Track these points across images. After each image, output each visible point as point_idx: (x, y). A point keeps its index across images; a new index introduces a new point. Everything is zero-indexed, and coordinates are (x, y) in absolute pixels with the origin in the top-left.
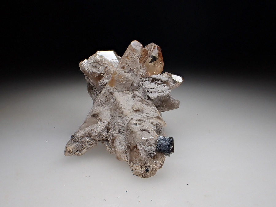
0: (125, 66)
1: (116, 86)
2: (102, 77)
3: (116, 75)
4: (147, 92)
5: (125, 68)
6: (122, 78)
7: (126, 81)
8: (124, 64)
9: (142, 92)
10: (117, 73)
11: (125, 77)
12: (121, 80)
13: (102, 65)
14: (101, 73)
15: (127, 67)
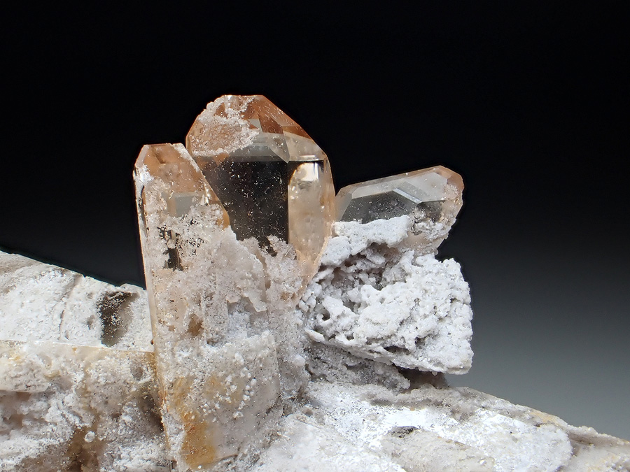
0: (197, 313)
1: (229, 443)
2: (99, 445)
3: (192, 396)
4: (390, 354)
5: (207, 323)
6: (229, 379)
7: (254, 381)
8: (188, 312)
9: (349, 368)
10: (190, 379)
11: (236, 368)
12: (232, 396)
13: (47, 395)
14: (79, 433)
15: (211, 311)
